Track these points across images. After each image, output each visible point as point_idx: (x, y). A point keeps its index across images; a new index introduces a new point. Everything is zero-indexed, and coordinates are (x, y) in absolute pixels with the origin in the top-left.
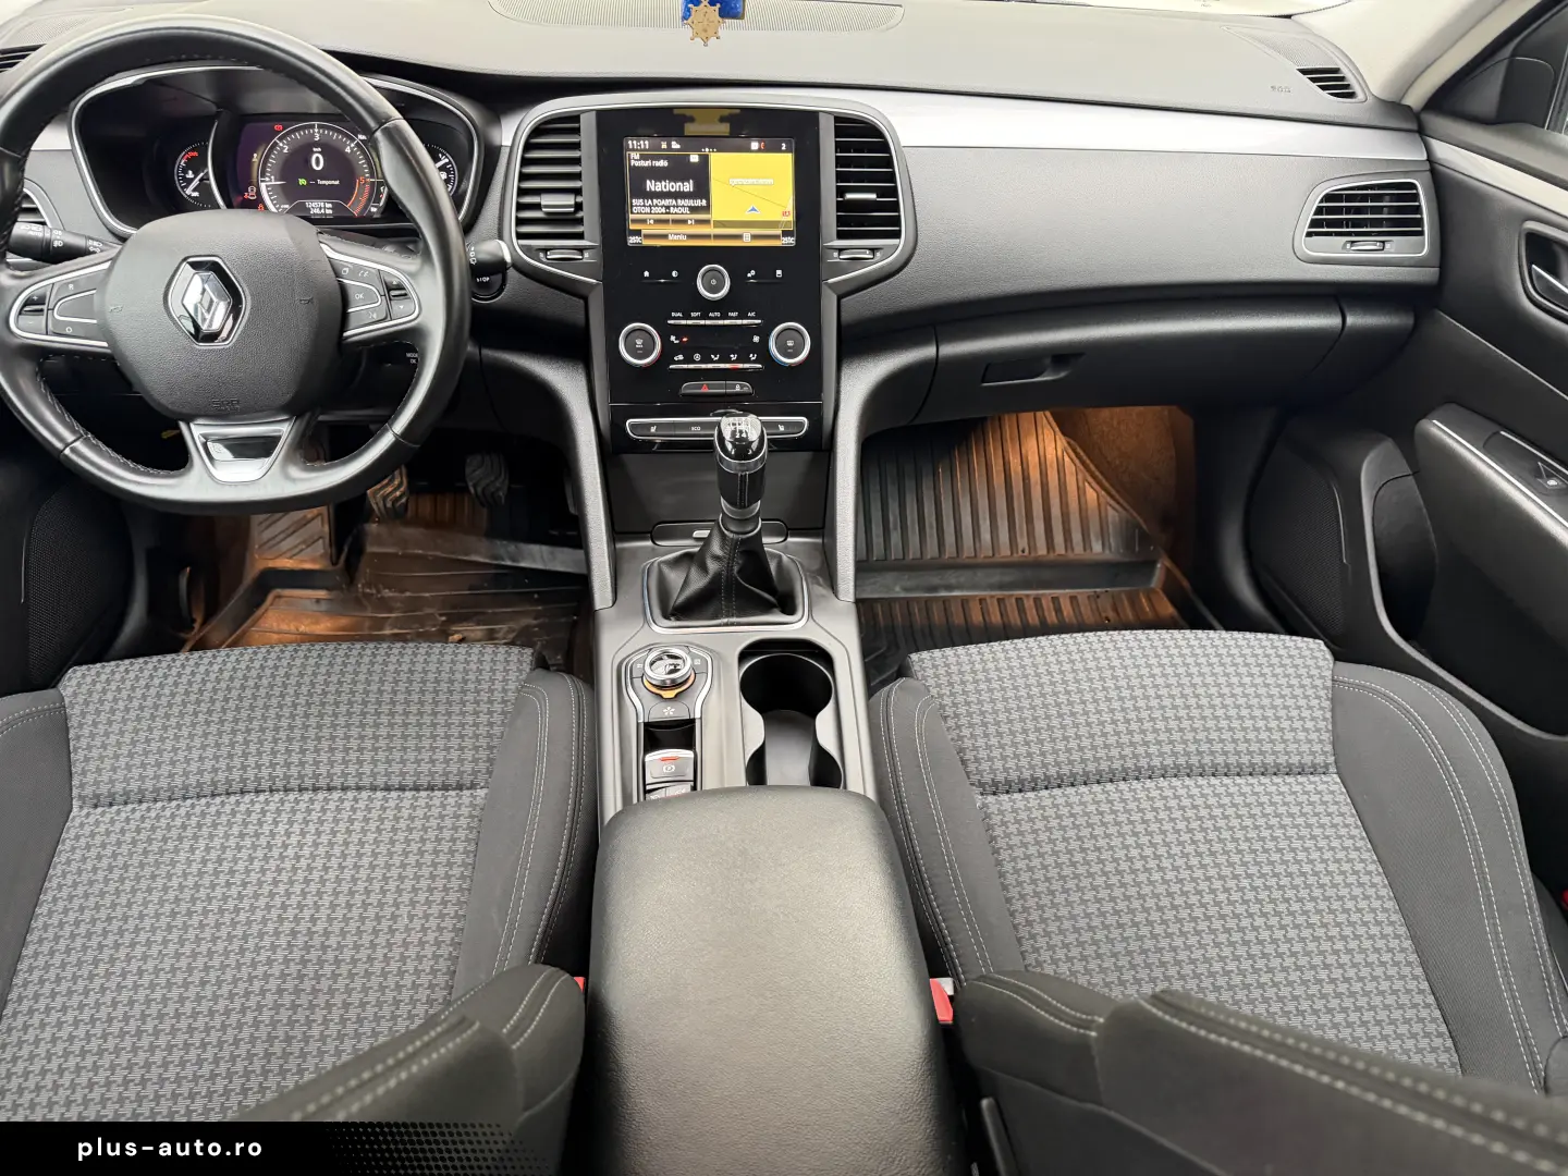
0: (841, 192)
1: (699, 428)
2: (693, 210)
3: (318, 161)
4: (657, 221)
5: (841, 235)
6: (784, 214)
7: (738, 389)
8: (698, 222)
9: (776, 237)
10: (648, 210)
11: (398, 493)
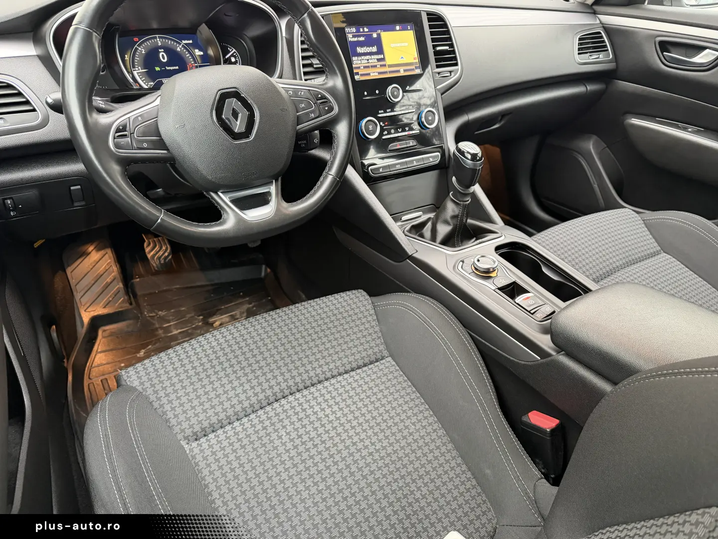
0: (434, 47)
1: (399, 166)
2: (379, 60)
3: (163, 57)
4: (365, 67)
5: (438, 67)
6: (415, 59)
7: (411, 144)
8: (381, 66)
9: (413, 70)
10: (360, 62)
11: (166, 254)
